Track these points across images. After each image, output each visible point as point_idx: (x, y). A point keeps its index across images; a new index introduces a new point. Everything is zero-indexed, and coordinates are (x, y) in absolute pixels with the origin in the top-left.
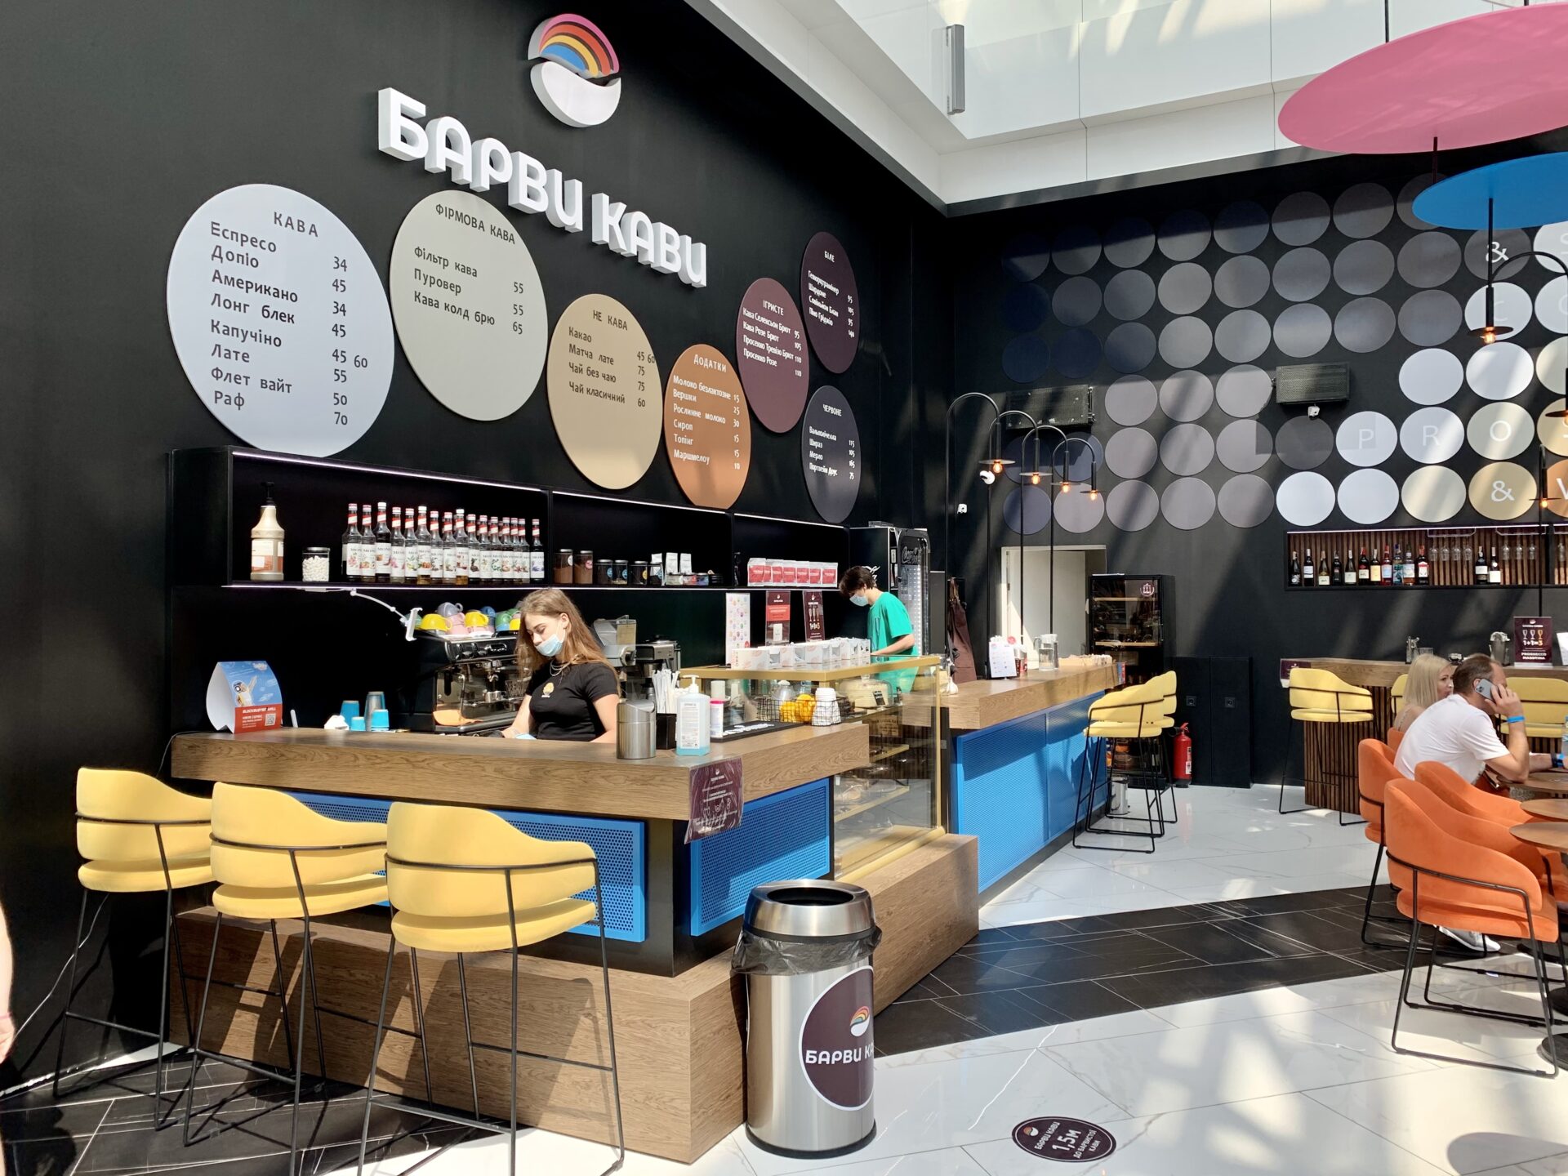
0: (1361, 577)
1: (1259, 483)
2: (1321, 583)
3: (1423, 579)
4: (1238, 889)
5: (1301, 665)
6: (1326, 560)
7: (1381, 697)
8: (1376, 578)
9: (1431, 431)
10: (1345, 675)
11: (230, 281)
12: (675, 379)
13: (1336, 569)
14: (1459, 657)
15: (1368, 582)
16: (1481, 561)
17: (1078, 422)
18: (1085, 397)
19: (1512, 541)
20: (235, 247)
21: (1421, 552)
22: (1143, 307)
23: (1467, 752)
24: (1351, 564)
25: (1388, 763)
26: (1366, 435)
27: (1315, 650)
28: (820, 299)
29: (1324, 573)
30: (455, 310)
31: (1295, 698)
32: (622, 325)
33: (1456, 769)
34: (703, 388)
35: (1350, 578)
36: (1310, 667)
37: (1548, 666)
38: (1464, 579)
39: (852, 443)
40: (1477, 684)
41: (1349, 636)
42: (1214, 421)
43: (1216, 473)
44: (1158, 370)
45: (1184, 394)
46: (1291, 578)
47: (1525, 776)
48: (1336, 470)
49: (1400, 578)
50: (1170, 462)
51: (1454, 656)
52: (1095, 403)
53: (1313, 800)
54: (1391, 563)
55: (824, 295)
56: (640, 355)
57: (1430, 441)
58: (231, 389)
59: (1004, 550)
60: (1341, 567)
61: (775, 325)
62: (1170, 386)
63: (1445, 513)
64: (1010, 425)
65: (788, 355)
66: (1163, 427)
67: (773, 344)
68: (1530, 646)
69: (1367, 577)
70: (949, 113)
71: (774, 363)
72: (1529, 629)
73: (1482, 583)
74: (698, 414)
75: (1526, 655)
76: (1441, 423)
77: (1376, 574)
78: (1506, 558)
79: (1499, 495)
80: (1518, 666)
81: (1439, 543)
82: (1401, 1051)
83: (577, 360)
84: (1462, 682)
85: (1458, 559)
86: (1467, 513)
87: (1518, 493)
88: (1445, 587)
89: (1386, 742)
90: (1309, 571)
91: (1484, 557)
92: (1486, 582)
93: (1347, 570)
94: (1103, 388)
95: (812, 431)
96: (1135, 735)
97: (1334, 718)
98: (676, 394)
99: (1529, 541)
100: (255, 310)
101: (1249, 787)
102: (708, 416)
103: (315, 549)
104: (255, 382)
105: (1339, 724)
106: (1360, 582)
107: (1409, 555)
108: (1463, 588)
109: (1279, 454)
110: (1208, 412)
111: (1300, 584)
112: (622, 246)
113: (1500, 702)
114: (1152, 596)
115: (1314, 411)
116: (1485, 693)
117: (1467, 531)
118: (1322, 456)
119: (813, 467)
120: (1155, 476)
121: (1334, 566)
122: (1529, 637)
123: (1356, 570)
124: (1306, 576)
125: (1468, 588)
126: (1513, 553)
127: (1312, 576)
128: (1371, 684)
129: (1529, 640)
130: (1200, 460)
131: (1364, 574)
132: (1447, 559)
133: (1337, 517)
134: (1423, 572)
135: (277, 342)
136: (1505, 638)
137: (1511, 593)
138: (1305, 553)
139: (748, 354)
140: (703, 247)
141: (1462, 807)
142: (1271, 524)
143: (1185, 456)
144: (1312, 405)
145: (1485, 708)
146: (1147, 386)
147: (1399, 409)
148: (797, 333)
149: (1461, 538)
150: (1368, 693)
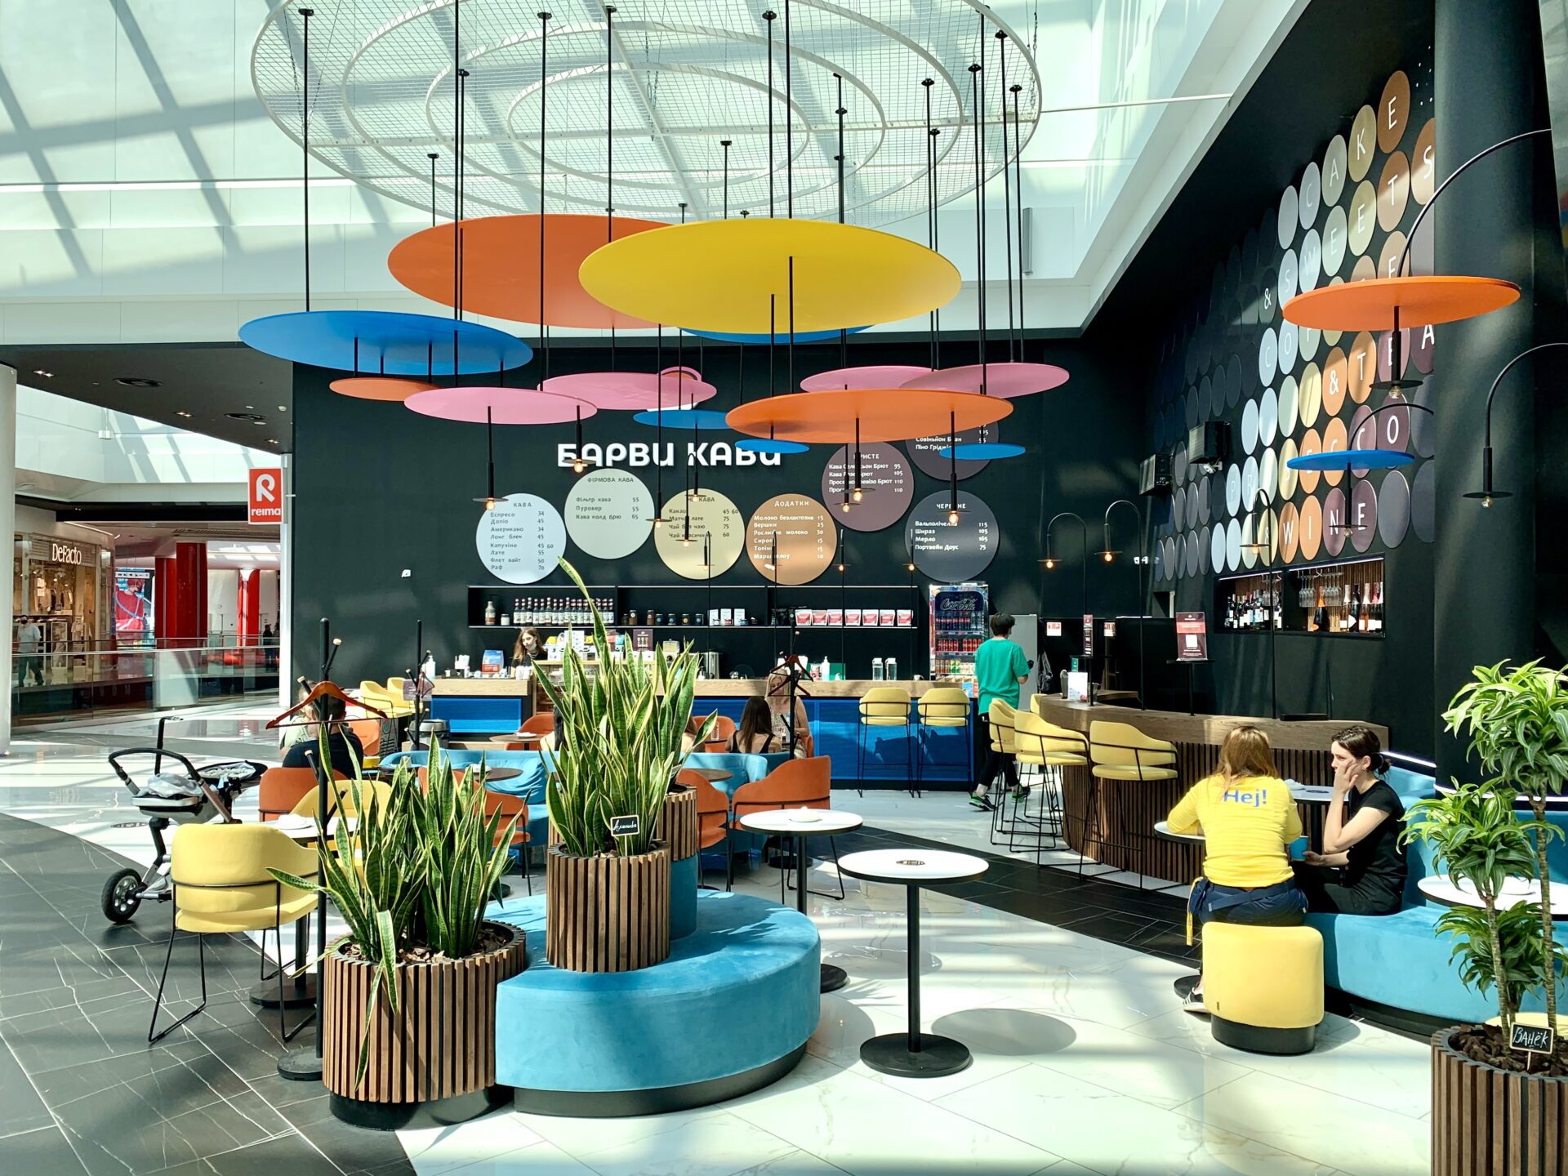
1: (1208, 534)
9: (1250, 481)
11: (497, 530)
12: (756, 518)
20: (499, 518)
30: (598, 517)
32: (709, 500)
34: (784, 518)
39: (983, 524)
42: (1198, 478)
50: (1188, 517)
52: (1171, 468)
56: (725, 511)
58: (497, 564)
61: (868, 466)
65: (885, 482)
95: (921, 524)
98: (757, 525)
100: (507, 537)
102: (788, 533)
103: (504, 615)
104: (506, 560)
109: (1212, 507)
112: (704, 464)
115: (1206, 468)
119: (921, 547)
130: (1194, 515)
133: (1226, 565)
135: (515, 546)
139: (834, 490)
143: (1191, 512)
148: (897, 465)
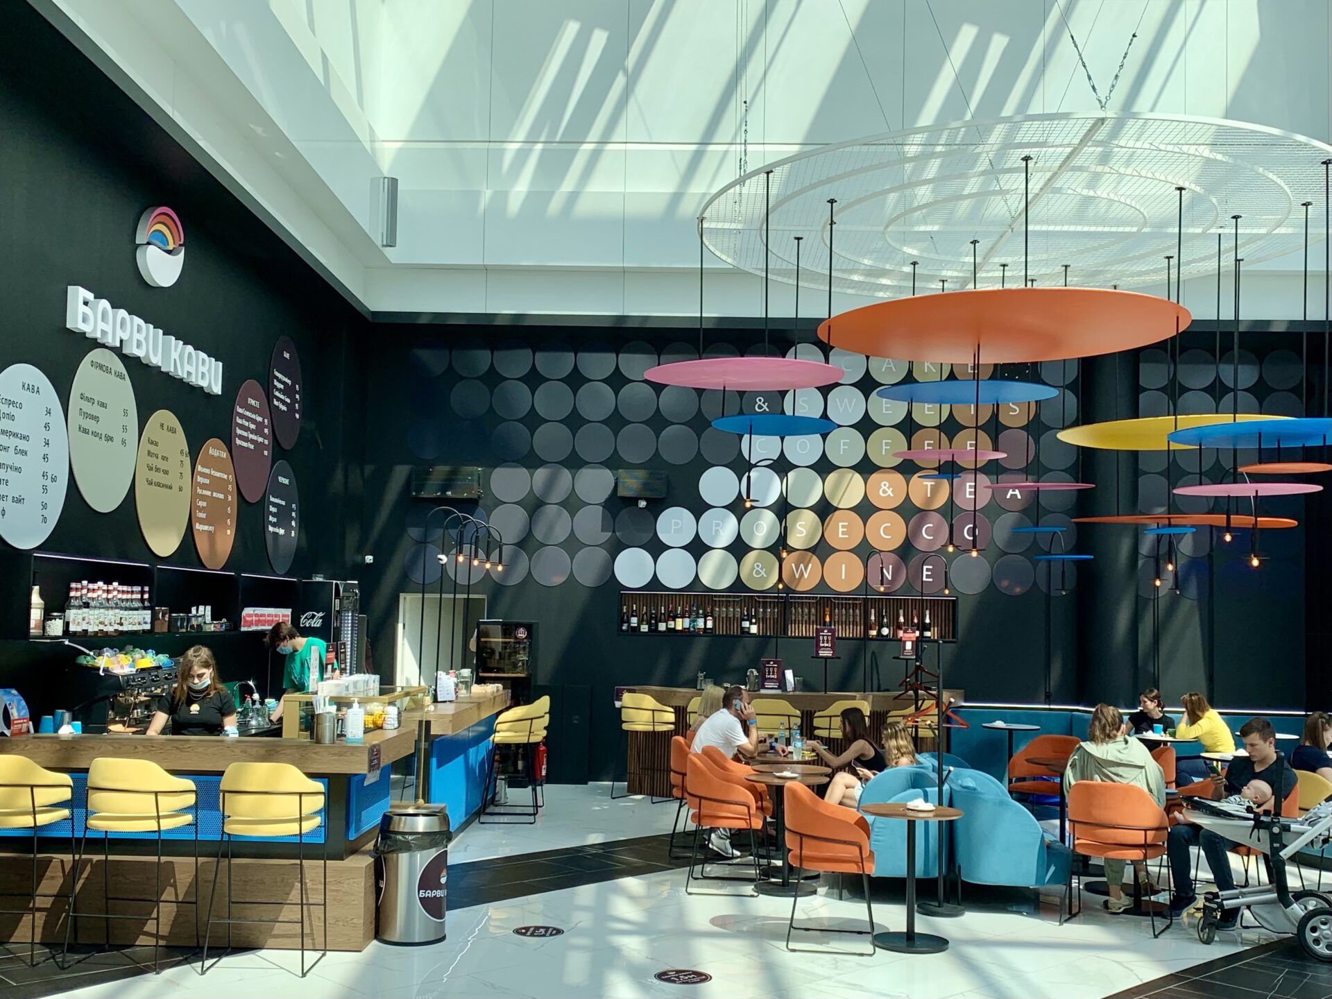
0: (669, 626)
1: (603, 554)
2: (642, 630)
3: (709, 629)
4: (595, 839)
5: (630, 691)
6: (646, 613)
7: (681, 712)
8: (679, 627)
9: (718, 525)
10: (660, 698)
12: (199, 468)
13: (653, 620)
14: (729, 685)
15: (674, 630)
16: (746, 618)
17: (470, 496)
18: (476, 478)
19: (765, 605)
20: (6, 409)
21: (709, 610)
22: (524, 411)
23: (728, 742)
24: (663, 617)
25: (687, 749)
26: (676, 524)
27: (639, 681)
28: (280, 390)
29: (644, 623)
30: (95, 434)
31: (625, 715)
32: (173, 431)
33: (722, 751)
34: (213, 472)
35: (662, 627)
36: (635, 692)
37: (779, 692)
38: (735, 631)
39: (294, 506)
40: (734, 702)
41: (661, 670)
42: (572, 504)
43: (572, 545)
44: (531, 461)
45: (550, 484)
46: (622, 626)
47: (756, 754)
48: (657, 548)
49: (694, 628)
50: (539, 534)
51: (725, 685)
52: (485, 482)
53: (632, 790)
54: (689, 617)
55: (282, 387)
56: (182, 452)
57: (717, 531)
59: (402, 596)
60: (656, 618)
61: (253, 416)
62: (541, 474)
63: (726, 583)
64: (414, 493)
65: (260, 440)
66: (534, 506)
67: (252, 432)
68: (770, 678)
69: (673, 626)
70: (383, 246)
71: (252, 447)
72: (769, 667)
73: (745, 633)
74: (208, 493)
75: (768, 685)
76: (724, 520)
77: (680, 624)
78: (761, 616)
79: (758, 573)
80: (763, 691)
81: (720, 604)
82: (690, 894)
83: (152, 461)
84: (727, 702)
85: (731, 615)
86: (738, 585)
87: (769, 573)
88: (723, 636)
89: (685, 738)
90: (634, 621)
91: (748, 615)
92: (748, 633)
93: (661, 622)
94: (490, 470)
95: (272, 499)
96: (526, 742)
97: (650, 728)
98: (200, 479)
99: (775, 605)
100: (12, 450)
101: (586, 784)
102: (215, 494)
103: (55, 614)
105: (654, 732)
106: (669, 630)
107: (701, 611)
108: (733, 636)
109: (618, 534)
110: (567, 498)
111: (627, 631)
112: (180, 373)
113: (745, 712)
114: (525, 638)
115: (642, 504)
116: (738, 708)
117: (738, 596)
118: (646, 537)
119: (271, 529)
120: (526, 543)
121: (651, 618)
122: (769, 672)
123: (666, 621)
124: (632, 625)
125: (737, 636)
126: (765, 612)
127: (636, 625)
128: (674, 705)
129: (769, 674)
130: (561, 534)
131: (671, 624)
132: (724, 615)
133: (655, 582)
134: (710, 624)
135: (20, 470)
136: (756, 673)
137: (762, 639)
138: (632, 607)
139: (238, 442)
140: (220, 364)
141: (724, 768)
142: (610, 584)
143: (551, 528)
144: (641, 499)
145: (738, 716)
146: (523, 472)
147: (699, 508)
148: (266, 421)
149: (734, 601)
150: (672, 710)
